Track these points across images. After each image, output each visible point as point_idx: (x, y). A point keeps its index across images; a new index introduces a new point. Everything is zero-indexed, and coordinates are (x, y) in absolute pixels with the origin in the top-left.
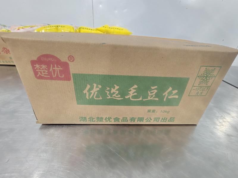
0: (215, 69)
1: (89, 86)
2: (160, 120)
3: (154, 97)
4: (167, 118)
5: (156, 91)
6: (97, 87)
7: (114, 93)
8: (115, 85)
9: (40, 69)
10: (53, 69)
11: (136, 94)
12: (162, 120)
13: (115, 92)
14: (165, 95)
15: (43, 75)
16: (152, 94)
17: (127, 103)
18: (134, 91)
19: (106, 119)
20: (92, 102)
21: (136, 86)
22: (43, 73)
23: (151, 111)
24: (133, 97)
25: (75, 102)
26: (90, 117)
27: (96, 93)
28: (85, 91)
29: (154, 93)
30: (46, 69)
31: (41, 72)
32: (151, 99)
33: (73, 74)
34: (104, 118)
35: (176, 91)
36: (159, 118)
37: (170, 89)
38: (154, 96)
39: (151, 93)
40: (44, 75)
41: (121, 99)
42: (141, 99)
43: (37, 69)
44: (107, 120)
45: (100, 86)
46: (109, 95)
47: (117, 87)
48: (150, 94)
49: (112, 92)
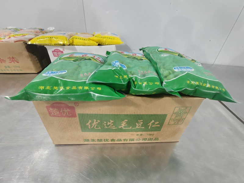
0: (186, 108)
1: (90, 121)
2: (147, 140)
3: (141, 127)
4: (152, 139)
5: (142, 123)
6: (96, 121)
7: (109, 125)
8: (110, 120)
9: (53, 111)
10: (63, 111)
11: (126, 125)
12: (149, 140)
13: (110, 124)
14: (149, 125)
15: (56, 115)
16: (139, 125)
17: (121, 130)
18: (125, 123)
19: (104, 140)
20: (93, 130)
21: (126, 120)
22: (56, 114)
23: (139, 135)
24: (124, 127)
25: (81, 131)
26: (92, 139)
27: (96, 125)
28: (88, 124)
29: (141, 124)
30: (57, 111)
31: (54, 113)
32: (139, 127)
33: (79, 114)
34: (103, 139)
35: (158, 123)
36: (146, 139)
37: (153, 121)
38: (141, 126)
40: (57, 114)
41: (115, 128)
42: (131, 128)
43: (51, 111)
44: (105, 141)
45: (99, 121)
46: (106, 126)
47: (112, 121)
48: (137, 125)
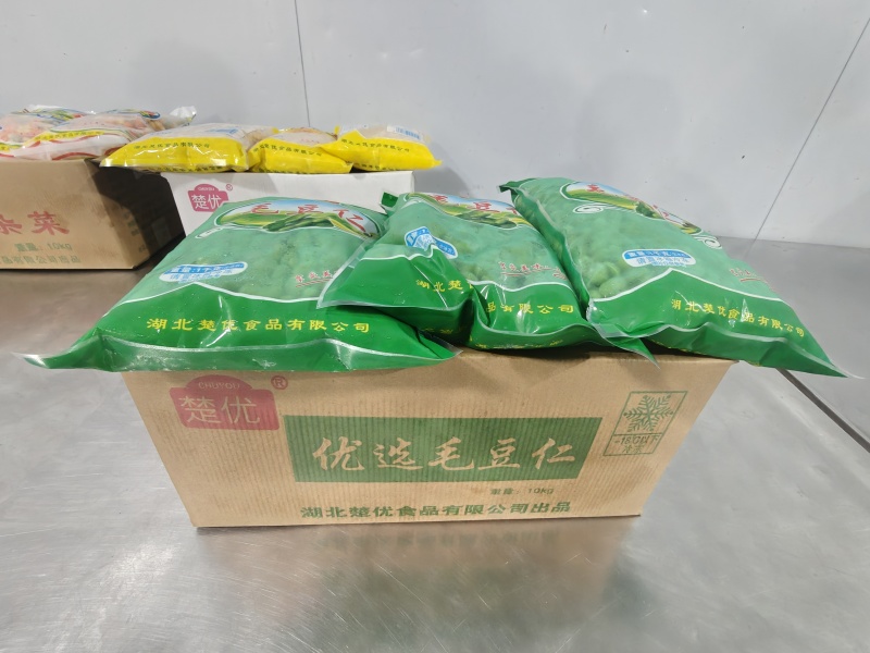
0: (669, 397)
1: (326, 444)
2: (529, 508)
3: (508, 463)
4: (548, 505)
5: (511, 449)
6: (349, 444)
7: (396, 456)
8: (399, 439)
9: (194, 407)
10: (230, 408)
11: (454, 457)
12: (536, 510)
13: (399, 453)
14: (537, 458)
15: (203, 420)
16: (501, 456)
17: (438, 475)
18: (449, 450)
19: (376, 510)
20: (336, 474)
21: (456, 440)
22: (203, 416)
23: (502, 492)
24: (449, 463)
25: (292, 477)
26: (332, 508)
27: (348, 456)
28: (319, 453)
29: (508, 454)
30: (210, 407)
31: (198, 414)
32: (500, 465)
33: (287, 417)
34: (373, 508)
35: (568, 447)
36: (527, 506)
37: (551, 442)
38: (507, 459)
39: (499, 453)
40: (207, 418)
41: (415, 468)
42: (472, 466)
43: (187, 406)
44: (380, 512)
45: (359, 443)
46: (382, 461)
47: (404, 444)
48: (495, 456)
49: (392, 454)
